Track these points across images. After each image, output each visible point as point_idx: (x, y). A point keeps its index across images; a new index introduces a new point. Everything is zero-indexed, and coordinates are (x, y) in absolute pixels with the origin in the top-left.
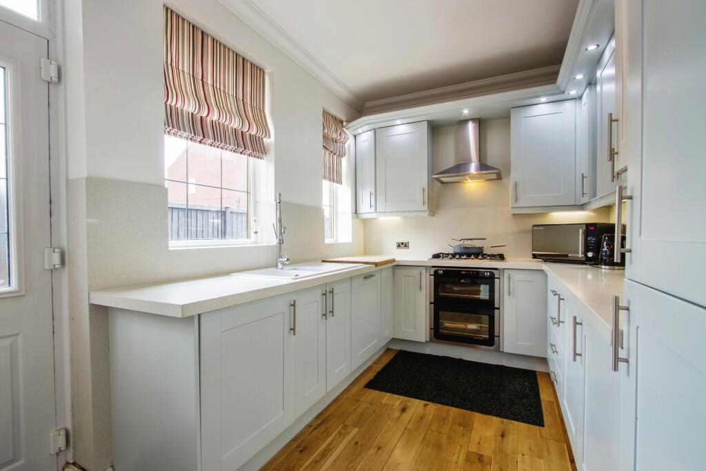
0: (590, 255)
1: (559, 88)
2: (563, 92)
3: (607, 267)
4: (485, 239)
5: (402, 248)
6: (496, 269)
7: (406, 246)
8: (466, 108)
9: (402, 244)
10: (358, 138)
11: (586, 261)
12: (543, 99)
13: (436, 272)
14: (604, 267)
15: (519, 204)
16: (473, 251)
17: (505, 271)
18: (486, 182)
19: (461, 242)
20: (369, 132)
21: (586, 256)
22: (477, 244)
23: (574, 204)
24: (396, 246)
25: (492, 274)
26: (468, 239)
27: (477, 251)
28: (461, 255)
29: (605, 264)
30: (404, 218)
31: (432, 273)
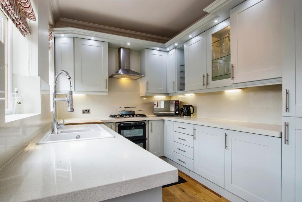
0: (177, 112)
1: (165, 46)
2: (165, 48)
3: (186, 117)
4: (135, 107)
5: (86, 113)
6: (145, 121)
7: (88, 112)
8: (129, 42)
9: (86, 110)
10: (56, 39)
11: (176, 115)
12: (158, 49)
13: (119, 125)
14: (185, 117)
15: (149, 92)
16: (131, 113)
17: (150, 121)
18: (130, 80)
19: (124, 109)
20: (66, 38)
21: (176, 113)
22: (132, 109)
23: (166, 93)
24: (81, 112)
25: (145, 123)
26: (127, 107)
27: (133, 113)
28: (126, 115)
29: (185, 116)
30: (87, 95)
31: (117, 126)
